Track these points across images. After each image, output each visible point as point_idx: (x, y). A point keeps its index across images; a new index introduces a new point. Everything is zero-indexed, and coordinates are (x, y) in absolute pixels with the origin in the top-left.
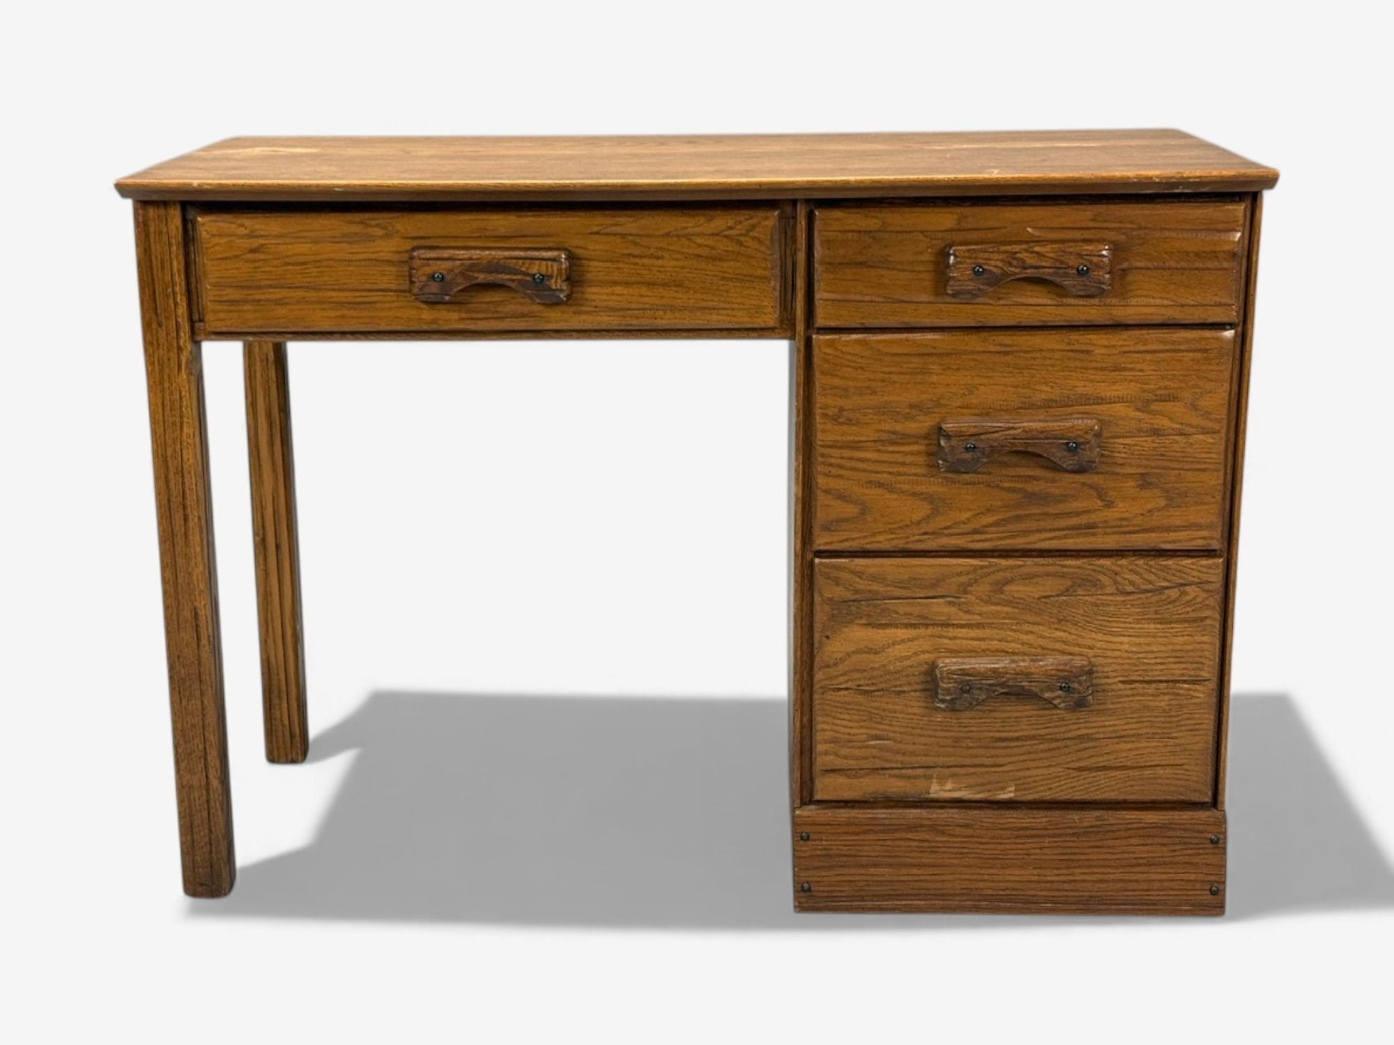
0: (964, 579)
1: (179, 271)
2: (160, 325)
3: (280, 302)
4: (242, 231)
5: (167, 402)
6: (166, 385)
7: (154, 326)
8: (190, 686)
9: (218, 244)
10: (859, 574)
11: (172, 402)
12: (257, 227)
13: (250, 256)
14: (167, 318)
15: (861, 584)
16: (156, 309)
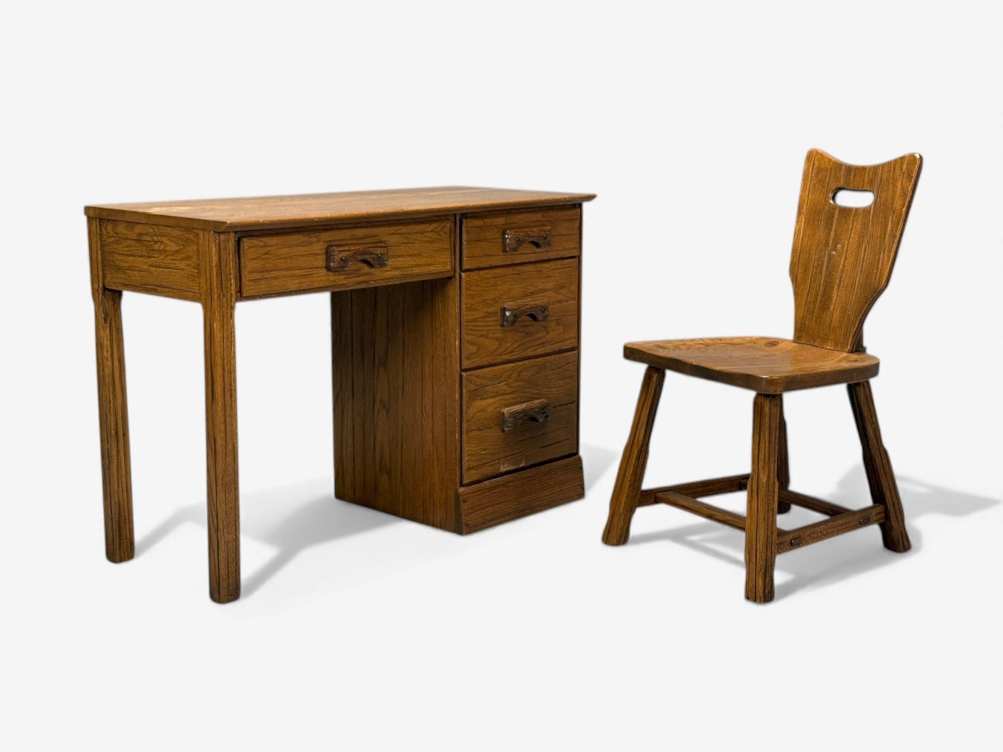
0: (509, 373)
1: (233, 267)
2: (224, 296)
3: (275, 278)
4: (262, 244)
5: (225, 335)
6: (225, 326)
7: (222, 296)
8: (230, 487)
9: (251, 252)
10: (477, 377)
11: (228, 336)
12: (267, 241)
13: (264, 257)
14: (227, 292)
15: (479, 381)
16: (222, 288)
